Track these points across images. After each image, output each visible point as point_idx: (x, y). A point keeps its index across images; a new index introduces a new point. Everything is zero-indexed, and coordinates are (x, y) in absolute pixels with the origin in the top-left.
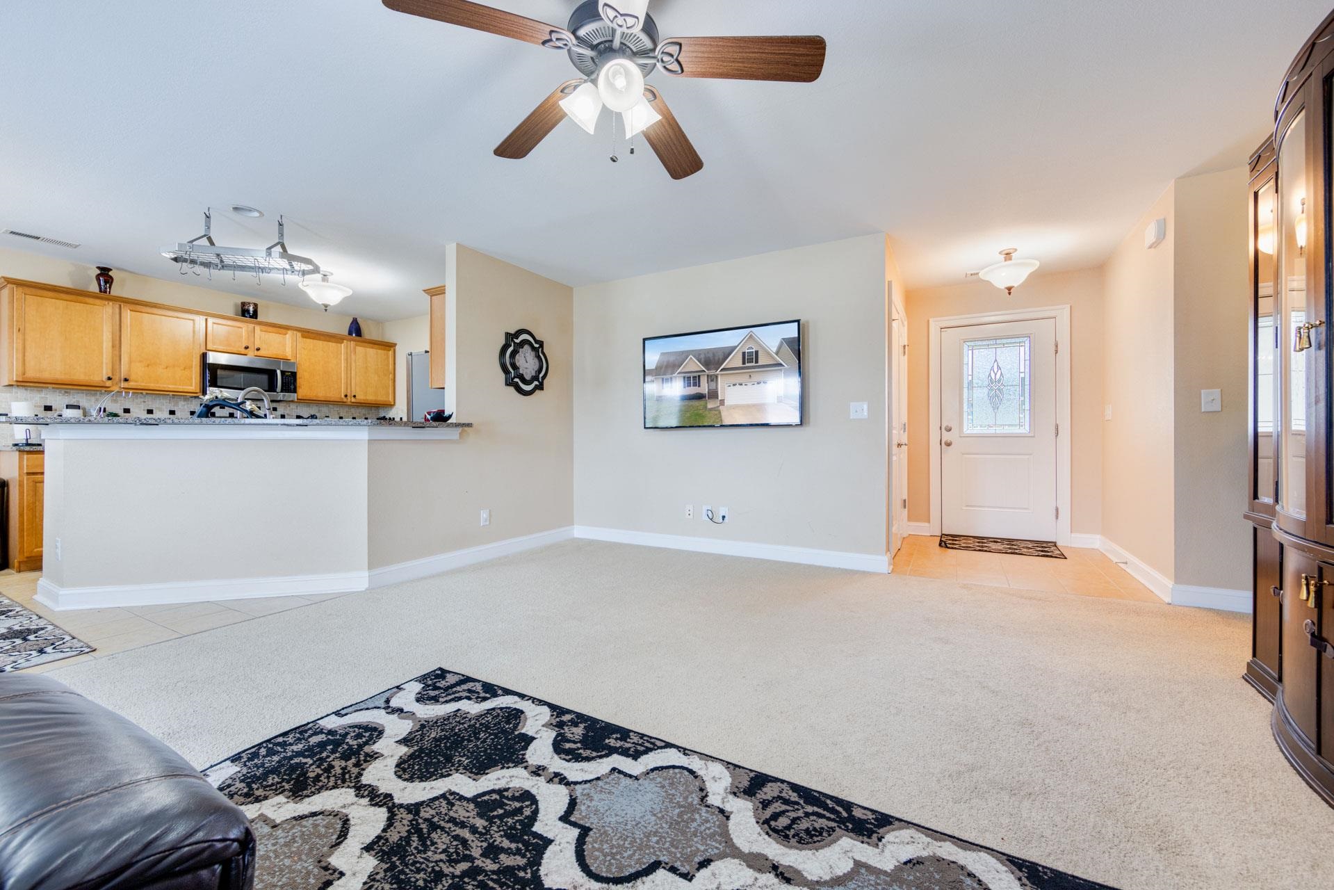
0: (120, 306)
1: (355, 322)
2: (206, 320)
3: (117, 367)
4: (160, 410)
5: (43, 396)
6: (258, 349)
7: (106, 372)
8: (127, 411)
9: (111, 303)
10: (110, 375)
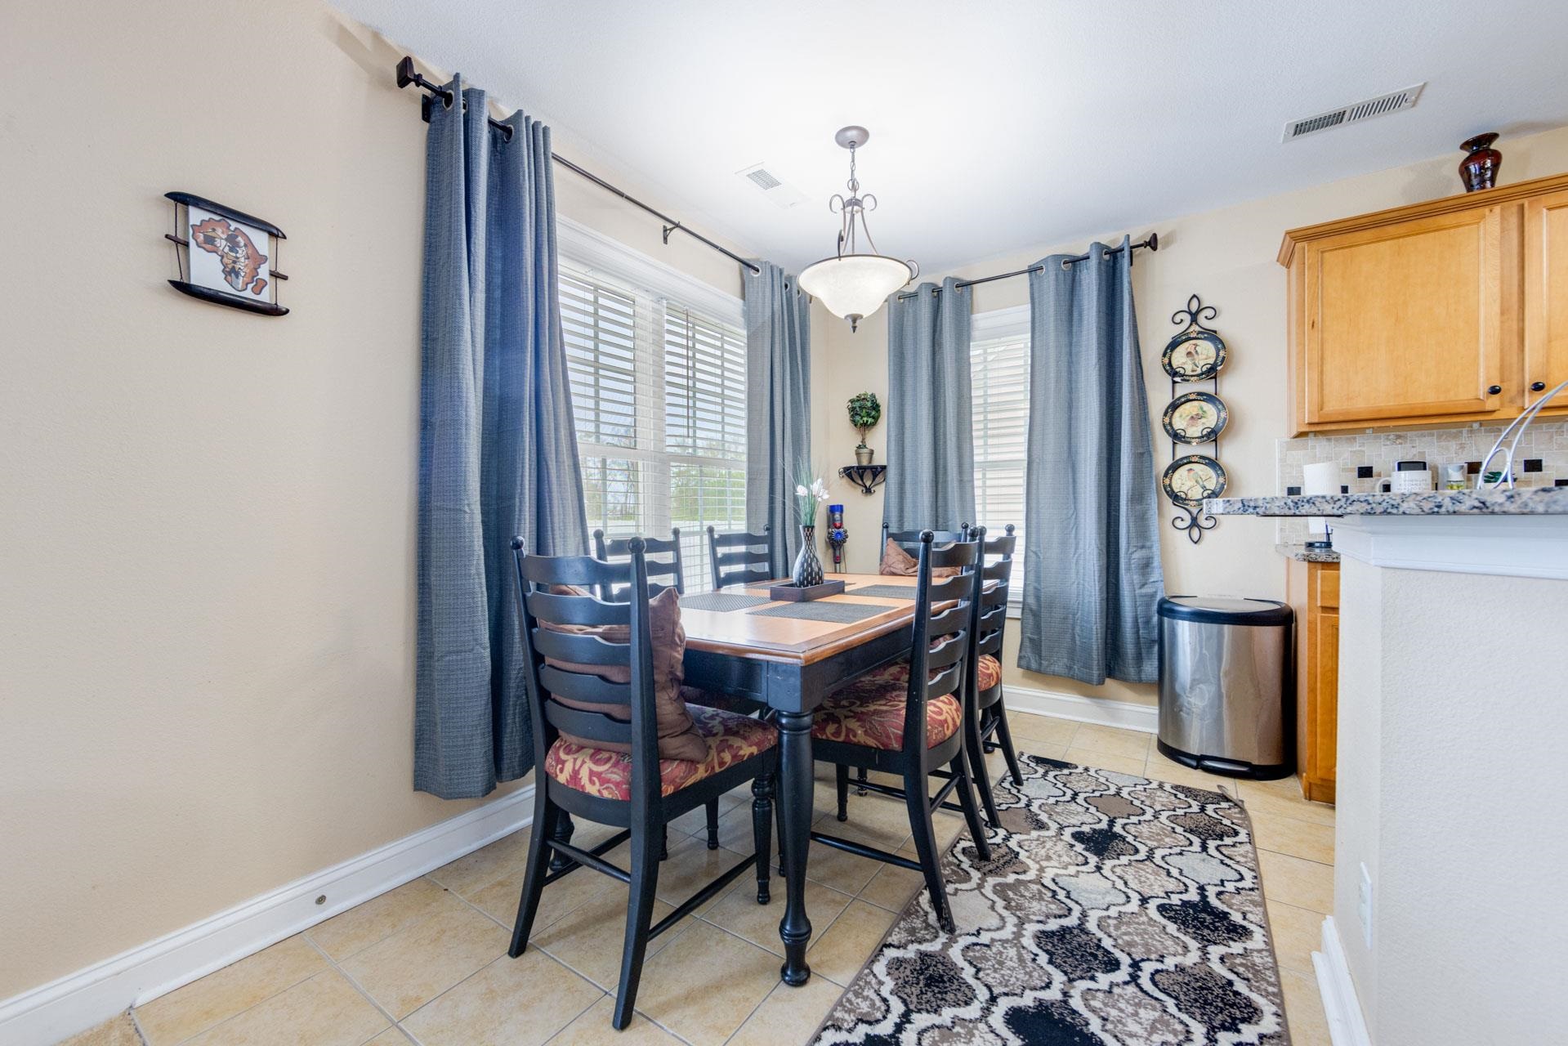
0: (1522, 207)
3: (1515, 359)
5: (1358, 448)
7: (1485, 378)
8: (1533, 466)
9: (1497, 209)
10: (1496, 382)
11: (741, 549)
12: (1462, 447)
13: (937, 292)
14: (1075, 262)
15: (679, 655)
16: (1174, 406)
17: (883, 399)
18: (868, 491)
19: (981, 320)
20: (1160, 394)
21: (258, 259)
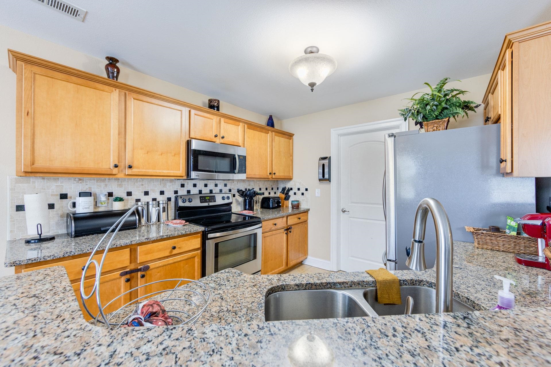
0: (125, 94)
1: (271, 118)
2: (190, 111)
3: (123, 154)
4: (154, 191)
5: (60, 184)
6: (223, 138)
7: (113, 160)
8: (129, 194)
9: (118, 90)
10: (117, 163)
12: (106, 185)
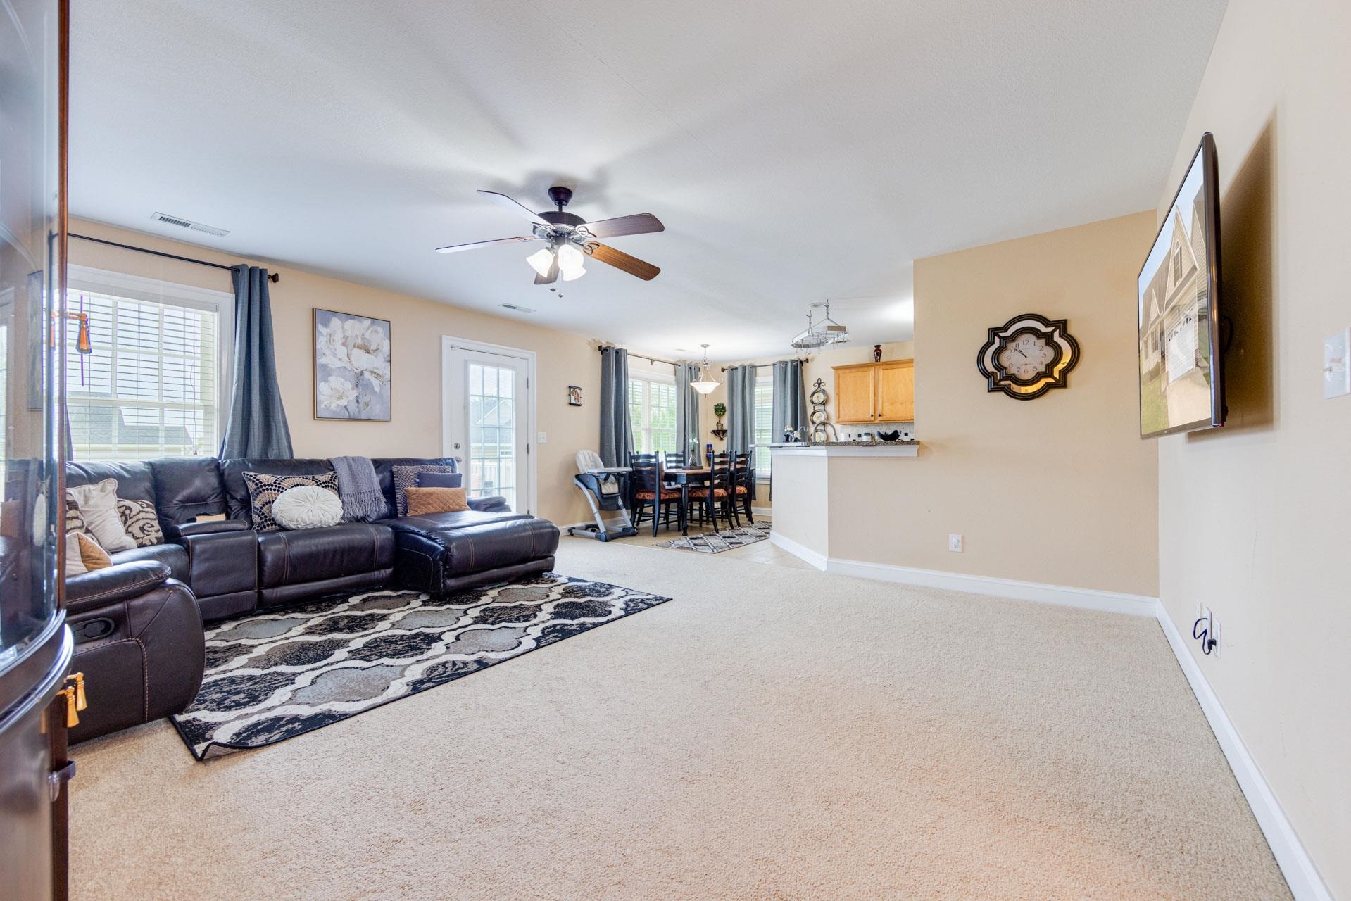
11: (674, 458)
13: (744, 368)
14: (786, 363)
15: (664, 474)
16: (814, 413)
17: (726, 405)
18: (722, 439)
19: (759, 379)
20: (810, 409)
21: (578, 395)
